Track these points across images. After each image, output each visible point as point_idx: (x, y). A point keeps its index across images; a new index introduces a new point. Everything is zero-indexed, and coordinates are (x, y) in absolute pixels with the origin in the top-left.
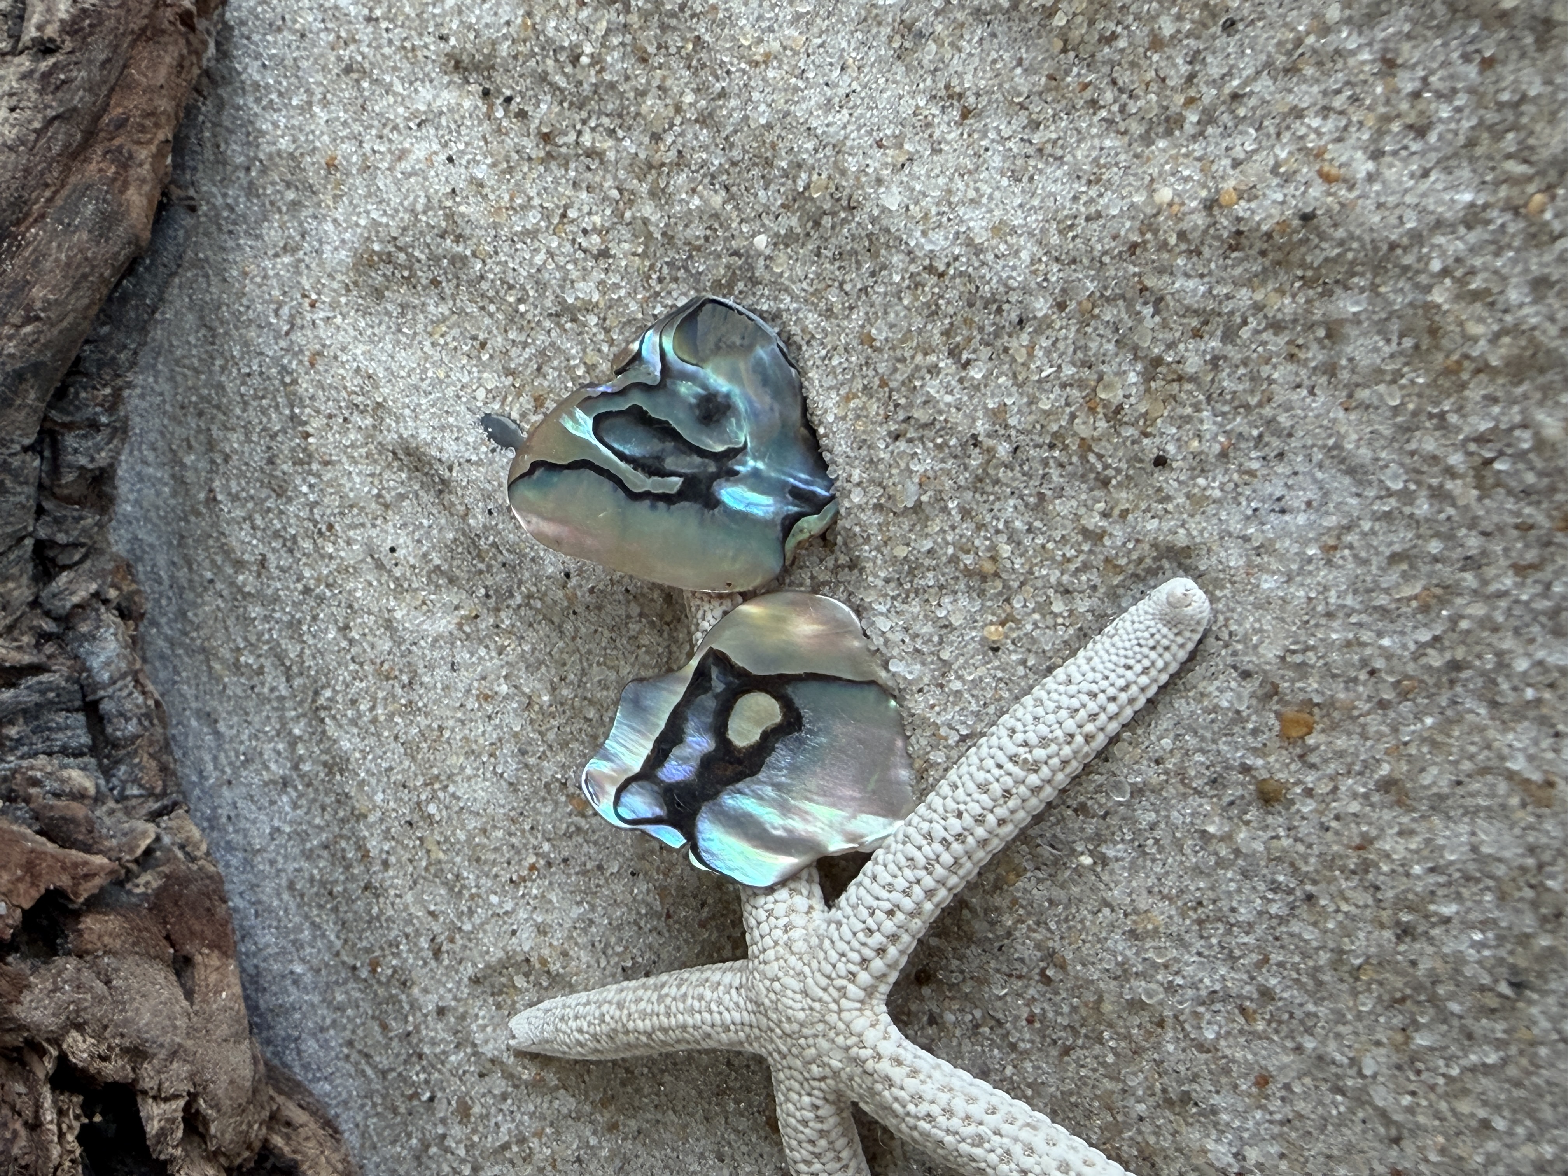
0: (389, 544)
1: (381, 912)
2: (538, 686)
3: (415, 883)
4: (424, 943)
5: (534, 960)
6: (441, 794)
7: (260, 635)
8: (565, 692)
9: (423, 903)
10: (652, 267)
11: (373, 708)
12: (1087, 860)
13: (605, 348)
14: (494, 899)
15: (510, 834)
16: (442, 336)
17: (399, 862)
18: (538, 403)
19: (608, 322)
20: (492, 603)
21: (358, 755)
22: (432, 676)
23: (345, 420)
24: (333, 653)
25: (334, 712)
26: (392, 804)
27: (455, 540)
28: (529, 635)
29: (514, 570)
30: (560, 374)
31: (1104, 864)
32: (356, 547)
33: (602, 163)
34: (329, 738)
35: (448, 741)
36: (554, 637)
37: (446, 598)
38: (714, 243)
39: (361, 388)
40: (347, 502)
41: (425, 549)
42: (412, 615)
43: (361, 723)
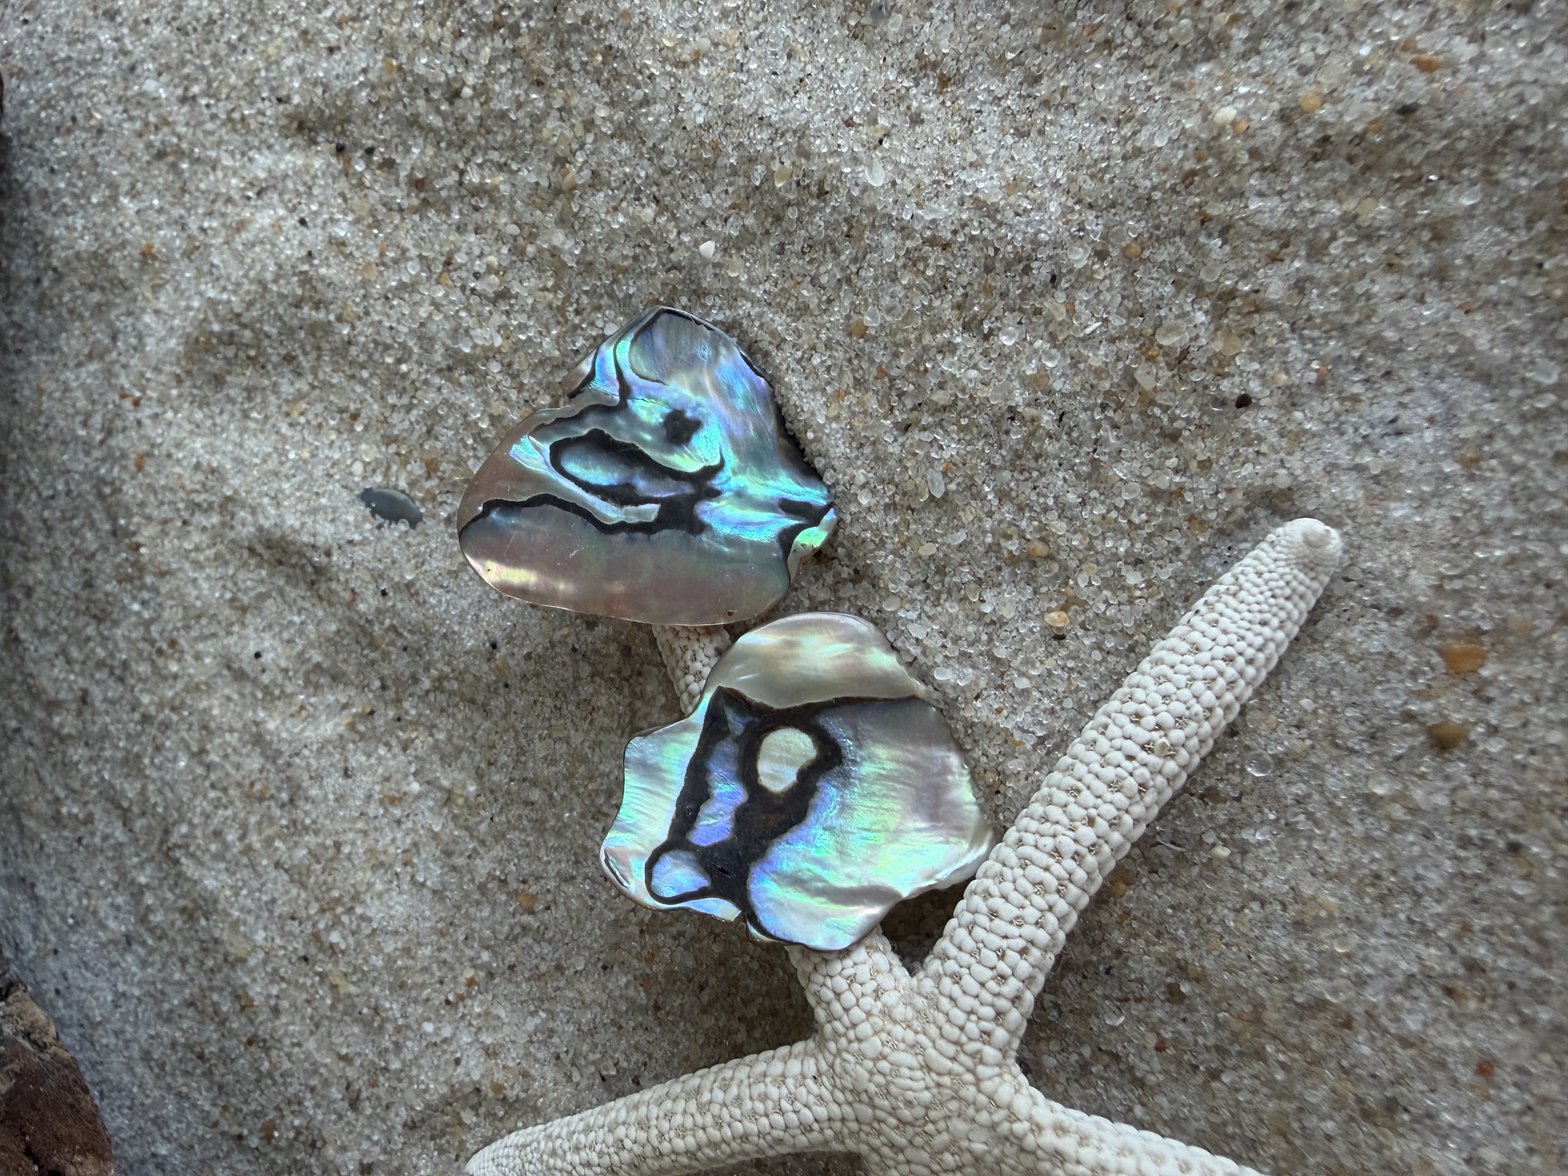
0: (252, 648)
1: (274, 1066)
2: (459, 776)
3: (317, 1026)
4: (336, 1093)
5: (486, 1088)
6: (345, 919)
7: (85, 781)
8: (496, 778)
9: (331, 1048)
10: (567, 298)
11: (242, 838)
12: (1223, 852)
13: (513, 395)
14: (429, 1027)
15: (439, 949)
16: (302, 414)
17: (294, 1005)
18: (431, 468)
19: (516, 366)
20: (390, 694)
21: (228, 892)
22: (321, 787)
23: (185, 523)
24: (186, 783)
25: (192, 849)
26: (278, 941)
27: (338, 632)
28: (443, 722)
29: (418, 652)
30: (457, 433)
31: (1244, 853)
32: (208, 661)
33: (492, 200)
34: (187, 879)
35: (349, 857)
36: (477, 718)
37: (331, 698)
38: (645, 261)
39: (204, 485)
40: (192, 613)
41: (300, 648)
42: (289, 724)
43: (229, 856)
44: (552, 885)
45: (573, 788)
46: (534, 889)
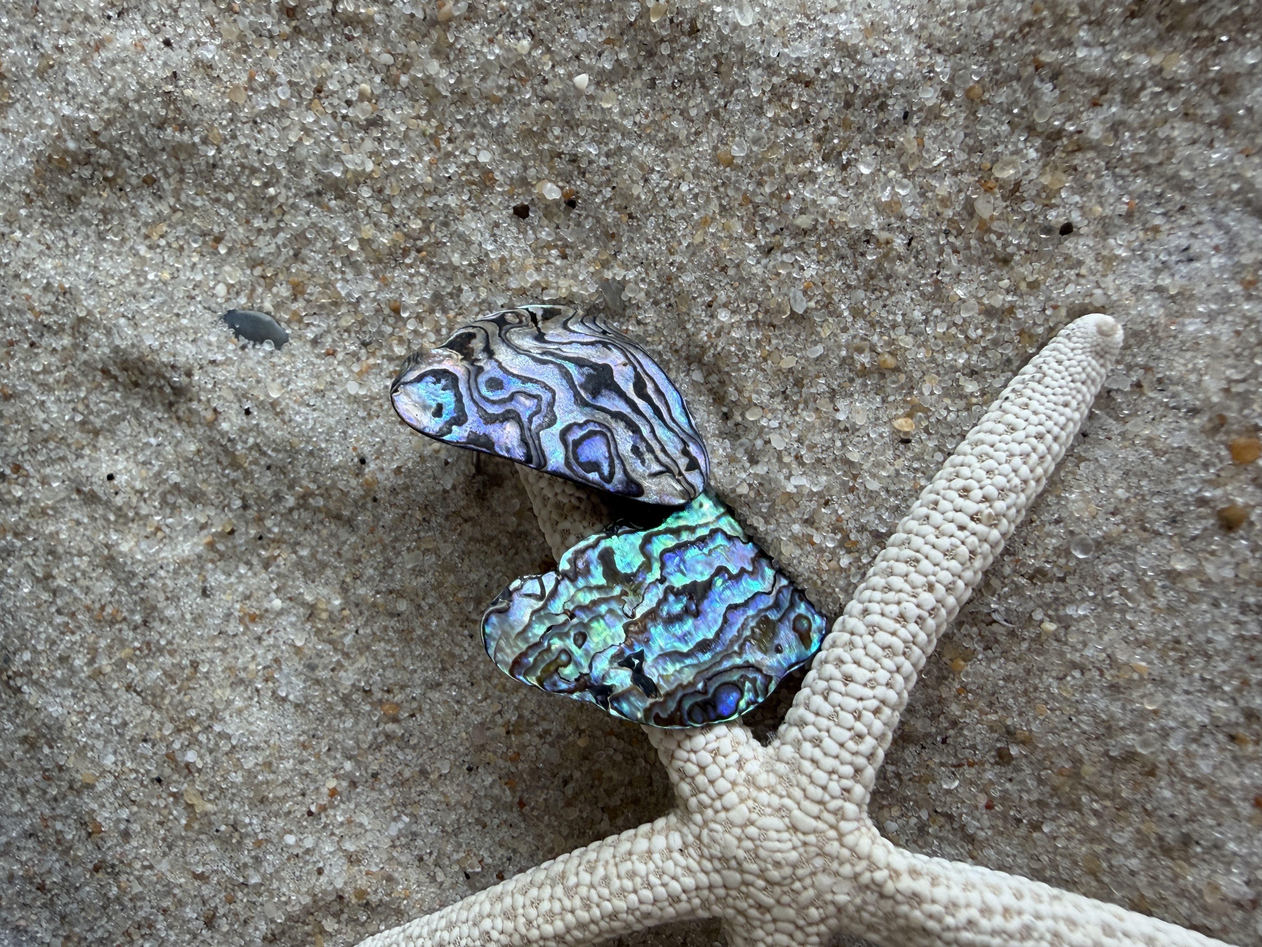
0: (105, 470)
1: (123, 891)
2: (324, 591)
3: (170, 847)
4: (190, 913)
5: (349, 895)
6: (202, 738)
8: (362, 591)
9: (186, 868)
10: (441, 126)
11: (91, 662)
12: (1050, 627)
13: (384, 220)
14: (290, 840)
15: (301, 762)
16: (162, 236)
17: (145, 827)
18: (297, 291)
19: (387, 192)
20: (251, 513)
21: (74, 719)
22: (177, 607)
23: (32, 345)
24: (29, 609)
25: (35, 677)
26: (129, 764)
27: (199, 451)
28: (308, 538)
29: (283, 471)
30: (325, 256)
31: (1067, 628)
32: (55, 485)
33: (366, 31)
34: (30, 708)
35: (206, 676)
36: (343, 534)
37: (189, 518)
38: (520, 93)
39: (54, 306)
40: (40, 436)
41: (156, 469)
42: (143, 546)
43: (76, 681)
44: (417, 692)
45: (441, 597)
46: (399, 698)
